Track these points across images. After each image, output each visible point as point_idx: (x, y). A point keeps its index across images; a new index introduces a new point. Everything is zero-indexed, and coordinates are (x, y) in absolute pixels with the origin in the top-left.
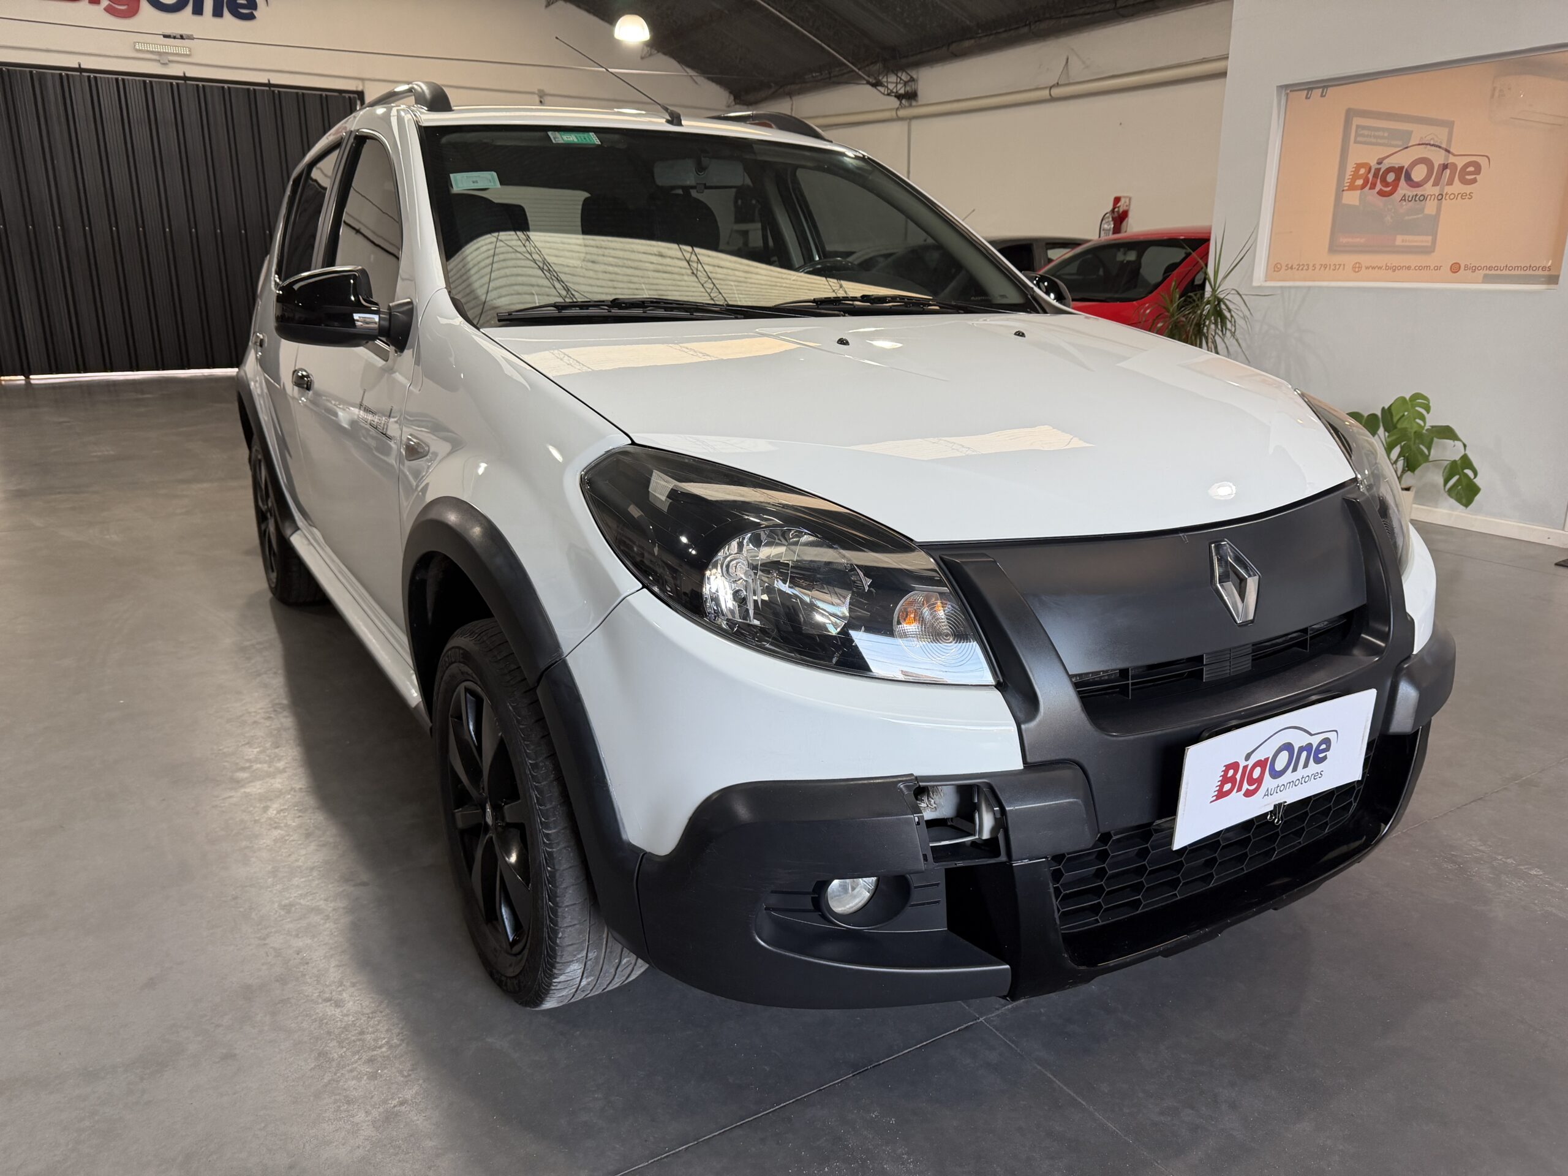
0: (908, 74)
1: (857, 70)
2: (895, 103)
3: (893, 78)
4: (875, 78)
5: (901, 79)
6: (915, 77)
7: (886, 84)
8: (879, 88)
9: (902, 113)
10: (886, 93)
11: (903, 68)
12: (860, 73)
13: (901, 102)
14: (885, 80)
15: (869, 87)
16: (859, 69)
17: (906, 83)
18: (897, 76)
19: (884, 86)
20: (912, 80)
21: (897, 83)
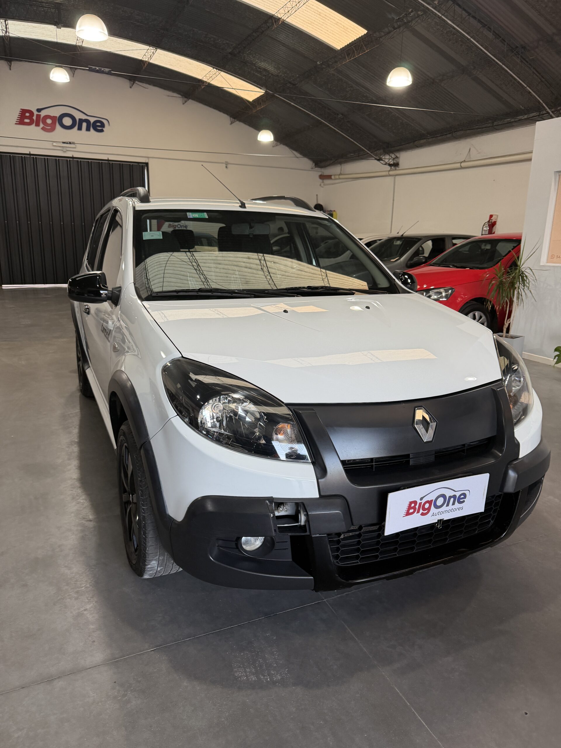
0: (395, 155)
1: (370, 153)
2: (388, 168)
3: (387, 157)
4: (379, 157)
5: (392, 157)
6: (398, 156)
7: (384, 160)
8: (382, 162)
9: (391, 173)
10: (384, 163)
11: (392, 152)
12: (372, 154)
13: (391, 168)
14: (384, 157)
15: (376, 161)
16: (371, 153)
17: (394, 159)
18: (390, 156)
19: (383, 160)
20: (397, 157)
21: (389, 159)
